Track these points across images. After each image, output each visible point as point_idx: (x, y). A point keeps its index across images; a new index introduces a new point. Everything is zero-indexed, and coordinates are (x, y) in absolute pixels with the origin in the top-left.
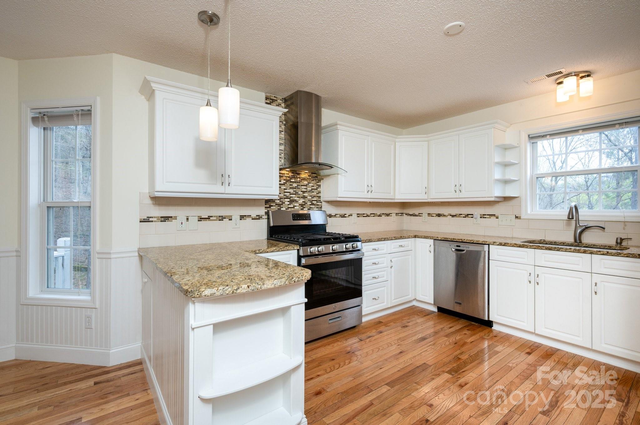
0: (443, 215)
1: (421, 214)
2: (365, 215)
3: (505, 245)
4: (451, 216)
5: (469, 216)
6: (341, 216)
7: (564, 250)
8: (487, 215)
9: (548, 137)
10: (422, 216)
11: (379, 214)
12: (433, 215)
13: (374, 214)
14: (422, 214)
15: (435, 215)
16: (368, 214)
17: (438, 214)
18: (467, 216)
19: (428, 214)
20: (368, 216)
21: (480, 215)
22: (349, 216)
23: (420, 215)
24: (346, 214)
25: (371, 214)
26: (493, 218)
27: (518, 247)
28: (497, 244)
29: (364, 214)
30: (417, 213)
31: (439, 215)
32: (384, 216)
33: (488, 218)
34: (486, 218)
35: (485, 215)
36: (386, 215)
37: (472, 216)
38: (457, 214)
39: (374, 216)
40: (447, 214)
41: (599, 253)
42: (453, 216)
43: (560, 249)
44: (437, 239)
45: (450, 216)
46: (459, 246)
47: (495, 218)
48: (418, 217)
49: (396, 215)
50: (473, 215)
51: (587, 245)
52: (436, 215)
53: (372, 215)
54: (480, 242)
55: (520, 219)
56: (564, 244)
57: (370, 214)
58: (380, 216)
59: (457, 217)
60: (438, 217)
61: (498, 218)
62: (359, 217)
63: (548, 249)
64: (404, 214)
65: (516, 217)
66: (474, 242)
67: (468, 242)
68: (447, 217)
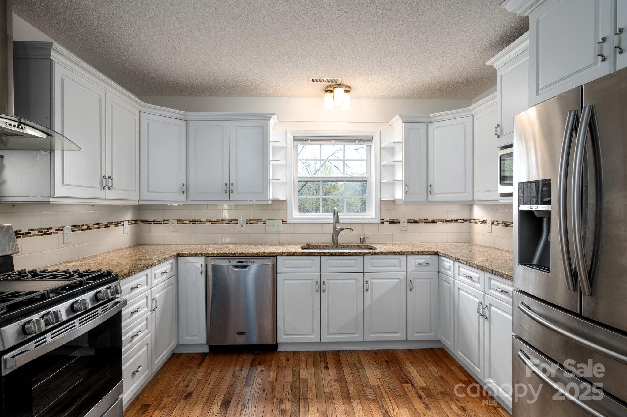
0: (200, 222)
1: (166, 220)
2: (85, 227)
3: (294, 255)
4: (211, 223)
5: (233, 222)
6: (42, 232)
7: (345, 254)
8: (254, 220)
9: (309, 141)
10: (169, 223)
11: (106, 224)
12: (185, 222)
13: (99, 224)
14: (169, 220)
15: (188, 222)
16: (91, 225)
17: (192, 220)
18: (230, 222)
19: (178, 220)
20: (89, 228)
21: (246, 220)
22: (56, 230)
23: (165, 222)
24: (51, 228)
25: (94, 224)
26: (260, 224)
27: (306, 255)
28: (286, 255)
29: (84, 225)
30: (160, 219)
31: (194, 222)
32: (113, 226)
33: (254, 223)
34: (252, 223)
35: (252, 220)
36: (116, 224)
37: (236, 222)
38: (218, 220)
39: (99, 228)
40: (205, 220)
41: (369, 254)
42: (213, 222)
43: (342, 254)
44: (212, 255)
45: (209, 222)
46: (242, 262)
47: (262, 223)
48: (162, 224)
49: (129, 223)
50: (237, 220)
51: (343, 246)
52: (190, 222)
53: (96, 226)
54: (267, 254)
55: (287, 223)
56: (327, 247)
57: (92, 225)
58: (107, 226)
59: (218, 223)
60: (192, 223)
61: (265, 223)
62: (75, 231)
63: (332, 255)
64: (139, 222)
65: (283, 222)
66: (260, 255)
67: (253, 255)
68: (205, 223)
